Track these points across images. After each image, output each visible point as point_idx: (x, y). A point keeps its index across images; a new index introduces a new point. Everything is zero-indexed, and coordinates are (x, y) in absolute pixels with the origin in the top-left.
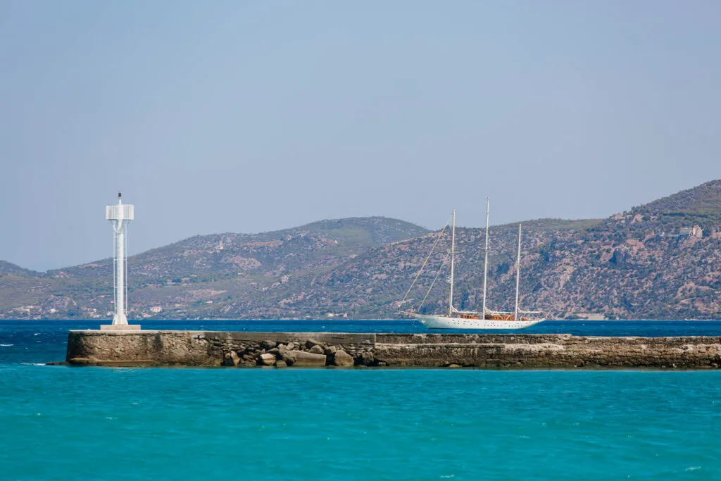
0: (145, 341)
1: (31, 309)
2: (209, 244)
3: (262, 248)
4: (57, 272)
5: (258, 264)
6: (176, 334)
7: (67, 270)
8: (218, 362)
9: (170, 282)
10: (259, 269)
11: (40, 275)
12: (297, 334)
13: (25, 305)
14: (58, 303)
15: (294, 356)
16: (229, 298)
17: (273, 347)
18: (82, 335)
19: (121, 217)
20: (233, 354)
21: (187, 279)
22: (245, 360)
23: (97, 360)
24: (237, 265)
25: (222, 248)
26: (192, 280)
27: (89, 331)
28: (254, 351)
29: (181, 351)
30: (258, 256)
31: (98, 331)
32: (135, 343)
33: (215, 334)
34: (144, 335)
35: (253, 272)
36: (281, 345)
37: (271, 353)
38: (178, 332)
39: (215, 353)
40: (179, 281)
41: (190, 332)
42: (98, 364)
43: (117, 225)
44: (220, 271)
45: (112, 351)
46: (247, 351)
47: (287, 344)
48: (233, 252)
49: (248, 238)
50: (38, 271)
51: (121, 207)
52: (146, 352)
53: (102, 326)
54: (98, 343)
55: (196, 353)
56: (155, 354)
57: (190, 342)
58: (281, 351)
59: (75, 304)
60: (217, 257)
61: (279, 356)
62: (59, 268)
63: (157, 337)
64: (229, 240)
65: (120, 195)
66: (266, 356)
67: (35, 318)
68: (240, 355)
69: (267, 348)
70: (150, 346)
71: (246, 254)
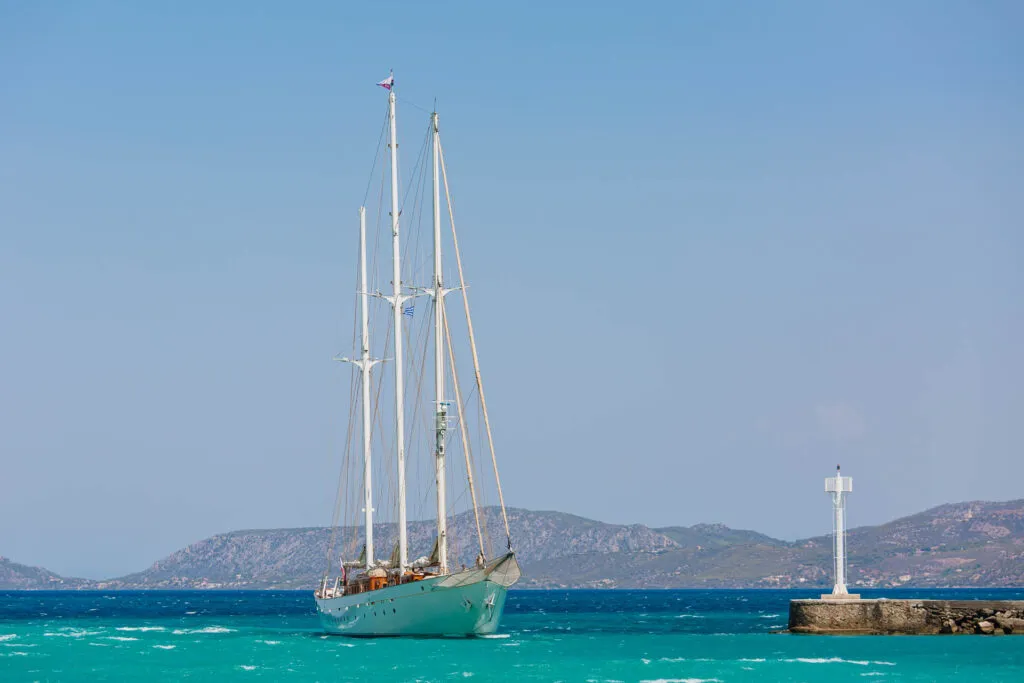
0: (865, 610)
1: (781, 579)
2: (957, 513)
3: (1012, 515)
4: (806, 541)
5: (1008, 532)
6: (895, 603)
7: (816, 540)
8: (936, 630)
9: (919, 552)
10: (1008, 536)
11: (788, 545)
12: (1014, 602)
13: (775, 574)
14: (806, 572)
15: (1011, 623)
16: (979, 566)
17: (991, 615)
18: (804, 604)
19: (840, 489)
20: (951, 622)
21: (936, 548)
22: (963, 627)
23: (817, 629)
24: (986, 533)
25: (970, 516)
26: (942, 549)
27: (810, 600)
28: (972, 619)
29: (900, 620)
30: (1006, 523)
31: (818, 600)
32: (855, 612)
33: (933, 603)
34: (863, 604)
35: (1001, 541)
36: (999, 613)
37: (989, 621)
38: (897, 601)
39: (934, 621)
40: (928, 550)
41: (909, 600)
42: (819, 633)
43: (836, 497)
44: (970, 540)
45: (833, 620)
46: (965, 620)
47: (1004, 612)
48: (982, 521)
49: (996, 506)
50: (788, 541)
51: (840, 480)
52: (866, 622)
53: (823, 596)
54: (819, 612)
55: (914, 621)
56: (874, 623)
57: (908, 610)
58: (998, 619)
59: (824, 573)
60: (966, 525)
61: (997, 625)
62: (807, 538)
63: (877, 605)
64: (978, 509)
65: (838, 468)
66: (984, 624)
67: (784, 588)
68: (958, 623)
69: (985, 616)
70: (869, 615)
71: (995, 522)
